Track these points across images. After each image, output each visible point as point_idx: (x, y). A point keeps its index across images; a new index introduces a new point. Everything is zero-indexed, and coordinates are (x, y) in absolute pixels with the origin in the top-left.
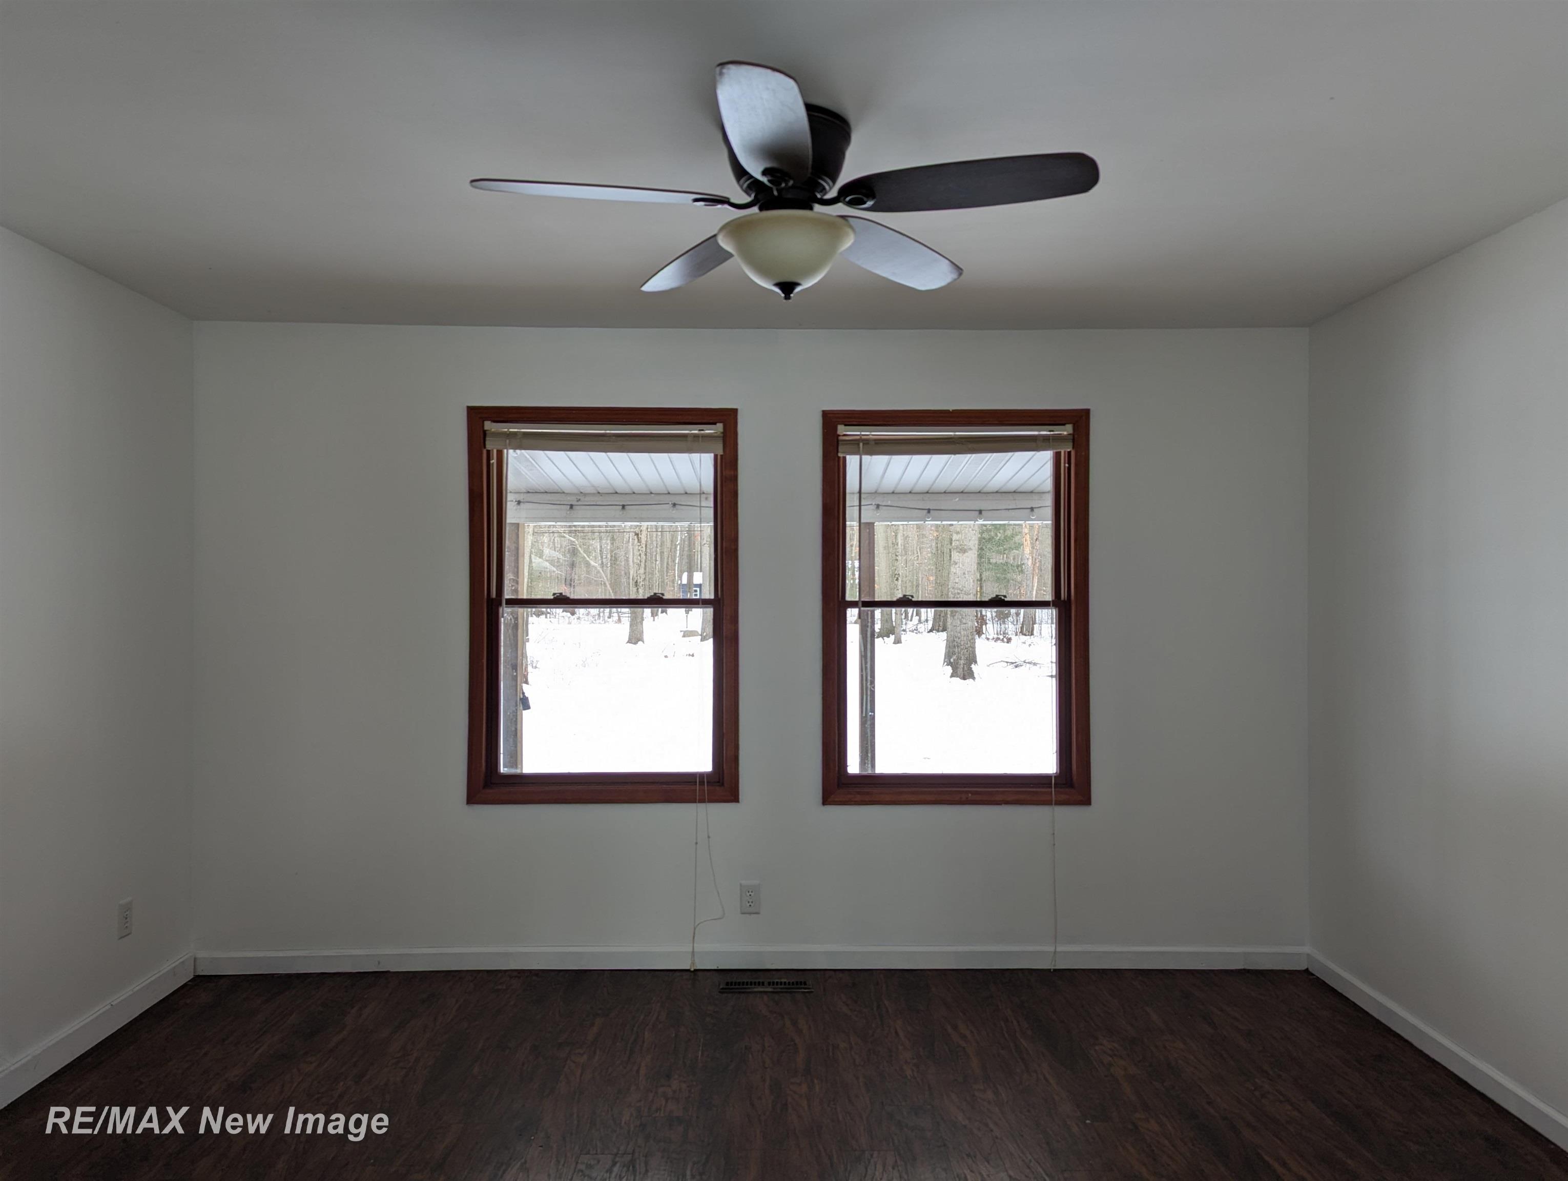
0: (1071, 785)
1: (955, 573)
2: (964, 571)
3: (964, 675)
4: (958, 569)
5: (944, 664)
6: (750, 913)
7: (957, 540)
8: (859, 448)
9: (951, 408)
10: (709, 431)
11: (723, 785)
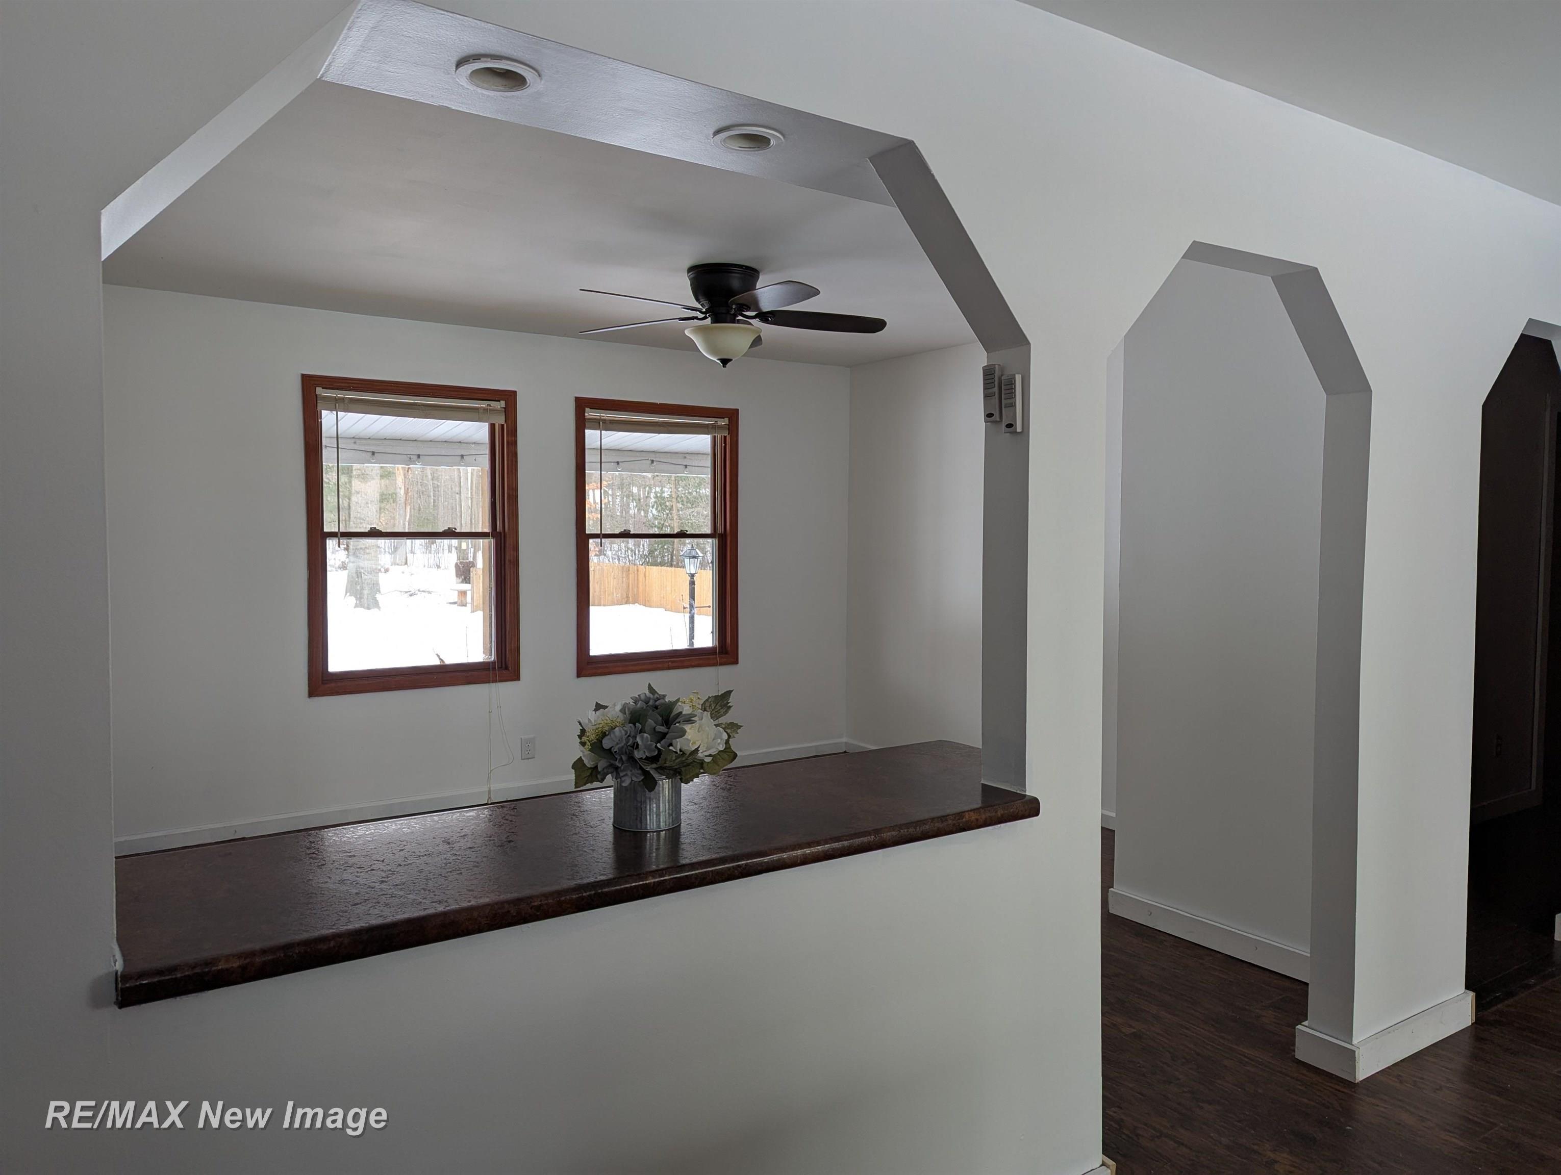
0: (727, 653)
1: (357, 503)
2: (367, 501)
3: (368, 605)
4: (360, 498)
5: (346, 595)
6: (528, 759)
7: (358, 469)
8: (600, 425)
9: (658, 402)
10: (495, 405)
11: (507, 668)
